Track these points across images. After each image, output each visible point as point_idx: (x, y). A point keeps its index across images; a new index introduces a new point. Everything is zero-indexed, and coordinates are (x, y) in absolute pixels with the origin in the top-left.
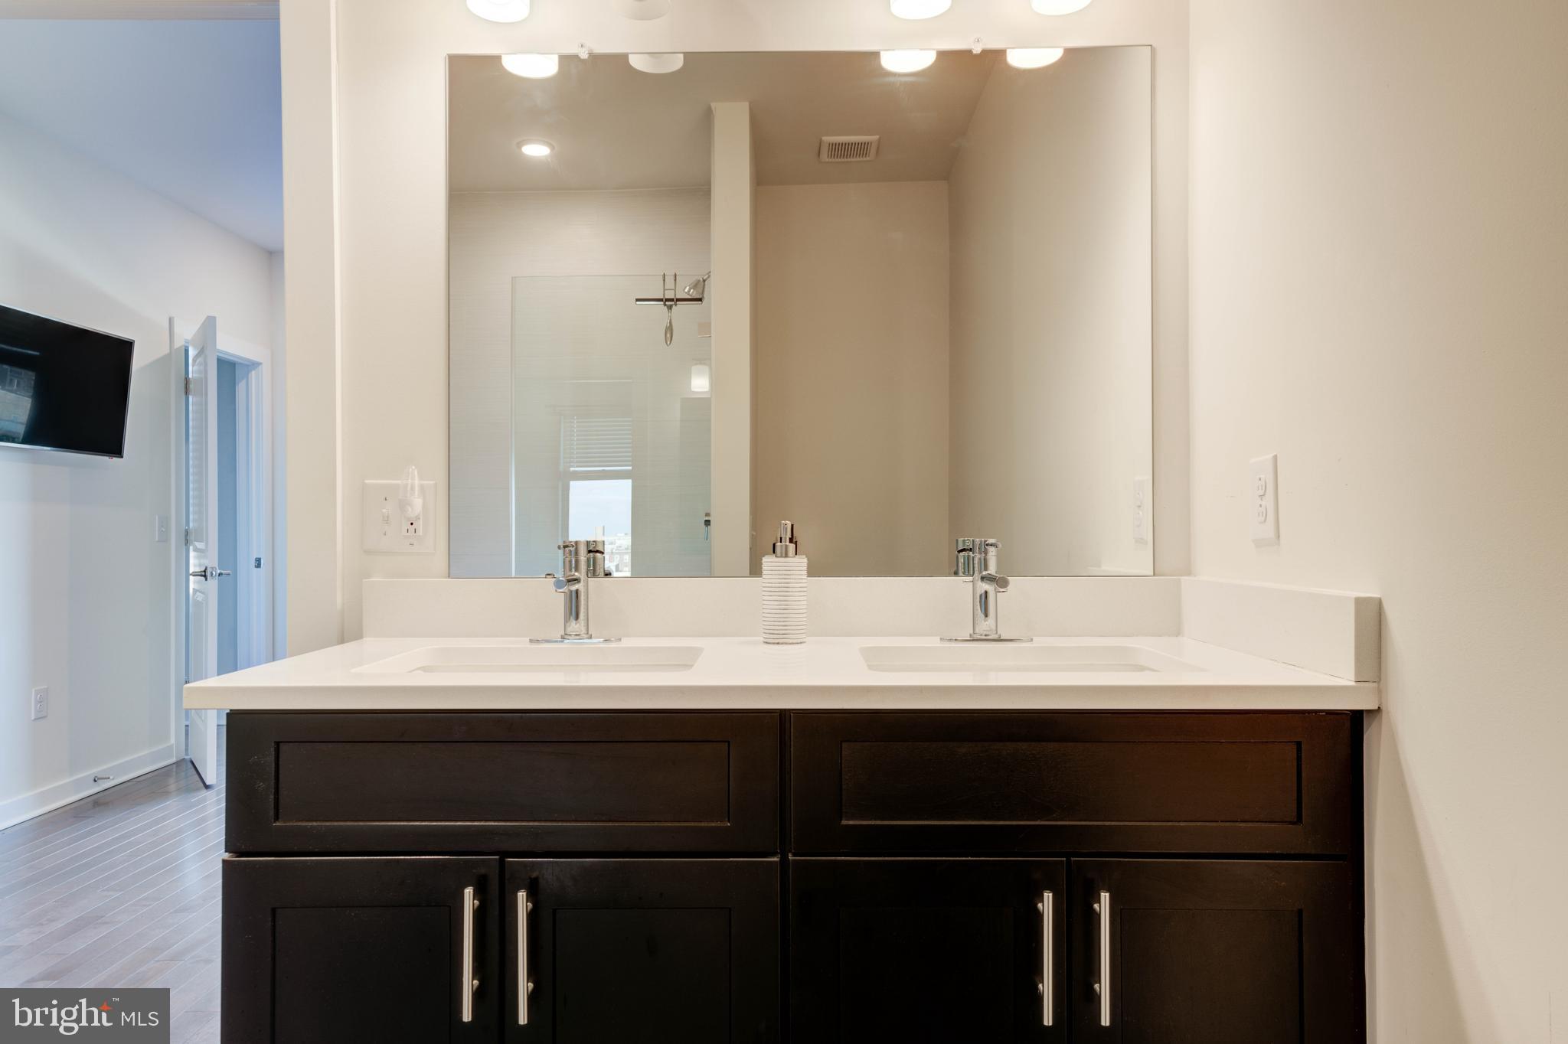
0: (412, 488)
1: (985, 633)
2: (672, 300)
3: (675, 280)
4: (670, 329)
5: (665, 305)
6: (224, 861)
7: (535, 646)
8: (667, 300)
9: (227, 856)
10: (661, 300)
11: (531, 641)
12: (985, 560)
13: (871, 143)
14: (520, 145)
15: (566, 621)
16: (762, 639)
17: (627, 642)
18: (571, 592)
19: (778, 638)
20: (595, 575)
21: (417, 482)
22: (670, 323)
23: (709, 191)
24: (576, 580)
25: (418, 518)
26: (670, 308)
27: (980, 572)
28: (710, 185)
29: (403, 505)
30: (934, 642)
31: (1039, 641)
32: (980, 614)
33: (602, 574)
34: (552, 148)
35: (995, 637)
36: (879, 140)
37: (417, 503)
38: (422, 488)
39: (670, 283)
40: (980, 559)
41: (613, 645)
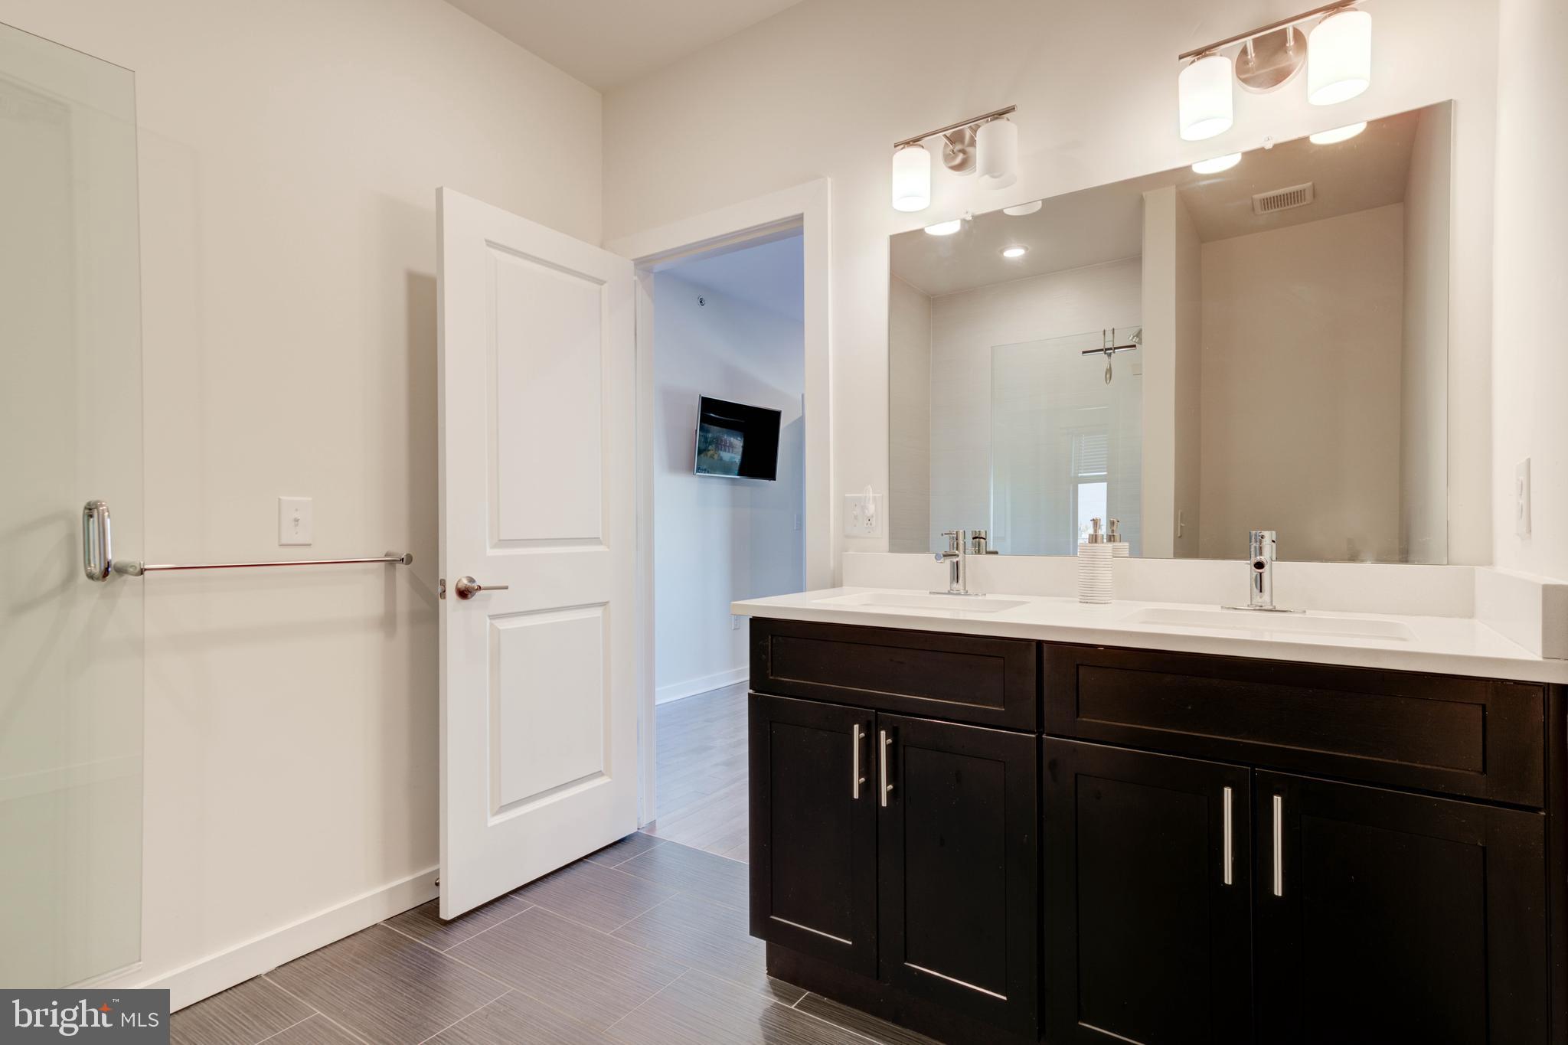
0: (869, 499)
1: (1260, 604)
2: (1111, 349)
3: (1113, 333)
4: (1109, 371)
5: (1105, 353)
6: (749, 694)
7: (932, 596)
8: (1106, 349)
9: (751, 691)
10: (1102, 350)
11: (930, 593)
12: (1261, 548)
13: (1304, 190)
14: (1002, 252)
15: (951, 583)
16: (1079, 600)
17: (989, 597)
18: (954, 563)
19: (1086, 600)
20: (979, 552)
21: (871, 495)
22: (1110, 367)
23: (1141, 258)
24: (955, 555)
25: (872, 516)
26: (1110, 355)
27: (1256, 556)
28: (1141, 254)
29: (864, 508)
30: (1217, 609)
31: (1310, 614)
32: (1256, 591)
33: (984, 552)
34: (1026, 249)
35: (1270, 607)
36: (1314, 185)
37: (871, 508)
38: (874, 498)
39: (1109, 335)
40: (1255, 547)
41: (980, 598)
